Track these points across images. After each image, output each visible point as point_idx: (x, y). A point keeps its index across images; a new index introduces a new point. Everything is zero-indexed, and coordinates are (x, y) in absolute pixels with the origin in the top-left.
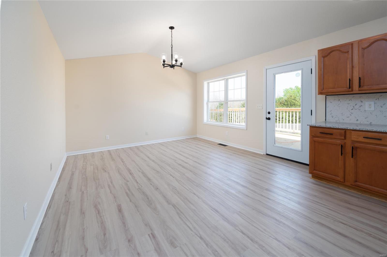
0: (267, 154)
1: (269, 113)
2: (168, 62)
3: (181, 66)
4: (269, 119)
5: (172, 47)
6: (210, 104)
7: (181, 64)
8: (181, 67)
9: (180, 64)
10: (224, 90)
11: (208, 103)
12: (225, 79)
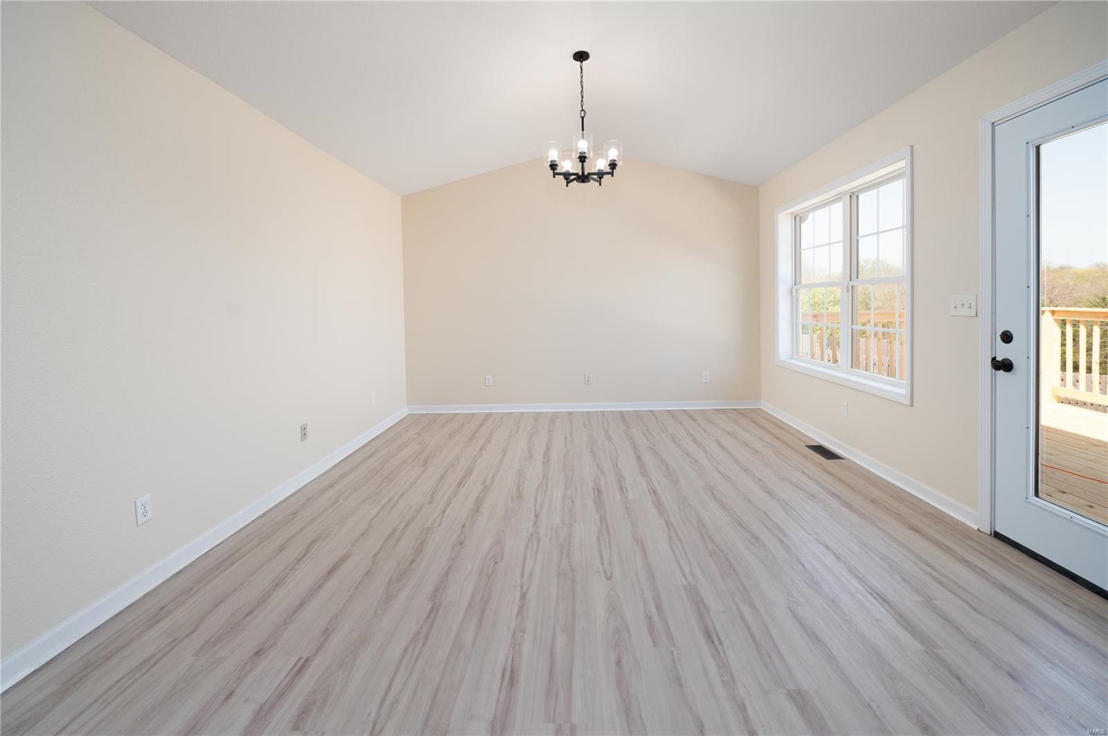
0: (997, 535)
1: (1007, 337)
2: (568, 165)
3: (612, 174)
4: (1006, 366)
5: (583, 118)
6: (804, 295)
7: (613, 165)
8: (613, 176)
9: (609, 165)
10: (842, 239)
11: (794, 290)
12: (844, 193)
